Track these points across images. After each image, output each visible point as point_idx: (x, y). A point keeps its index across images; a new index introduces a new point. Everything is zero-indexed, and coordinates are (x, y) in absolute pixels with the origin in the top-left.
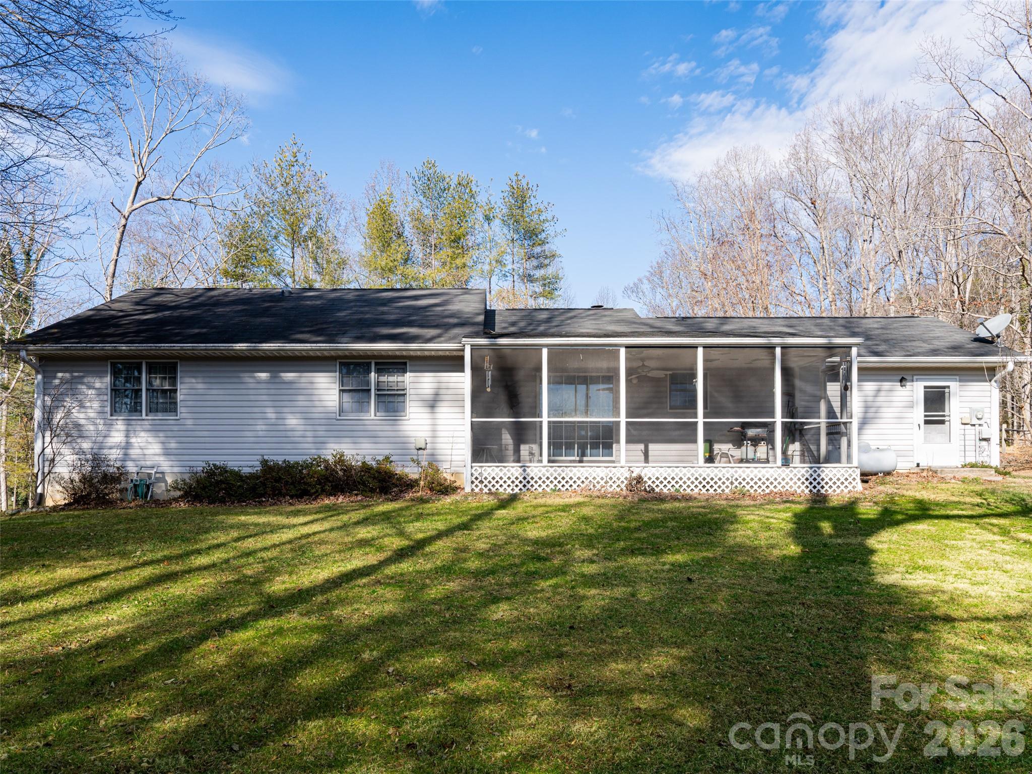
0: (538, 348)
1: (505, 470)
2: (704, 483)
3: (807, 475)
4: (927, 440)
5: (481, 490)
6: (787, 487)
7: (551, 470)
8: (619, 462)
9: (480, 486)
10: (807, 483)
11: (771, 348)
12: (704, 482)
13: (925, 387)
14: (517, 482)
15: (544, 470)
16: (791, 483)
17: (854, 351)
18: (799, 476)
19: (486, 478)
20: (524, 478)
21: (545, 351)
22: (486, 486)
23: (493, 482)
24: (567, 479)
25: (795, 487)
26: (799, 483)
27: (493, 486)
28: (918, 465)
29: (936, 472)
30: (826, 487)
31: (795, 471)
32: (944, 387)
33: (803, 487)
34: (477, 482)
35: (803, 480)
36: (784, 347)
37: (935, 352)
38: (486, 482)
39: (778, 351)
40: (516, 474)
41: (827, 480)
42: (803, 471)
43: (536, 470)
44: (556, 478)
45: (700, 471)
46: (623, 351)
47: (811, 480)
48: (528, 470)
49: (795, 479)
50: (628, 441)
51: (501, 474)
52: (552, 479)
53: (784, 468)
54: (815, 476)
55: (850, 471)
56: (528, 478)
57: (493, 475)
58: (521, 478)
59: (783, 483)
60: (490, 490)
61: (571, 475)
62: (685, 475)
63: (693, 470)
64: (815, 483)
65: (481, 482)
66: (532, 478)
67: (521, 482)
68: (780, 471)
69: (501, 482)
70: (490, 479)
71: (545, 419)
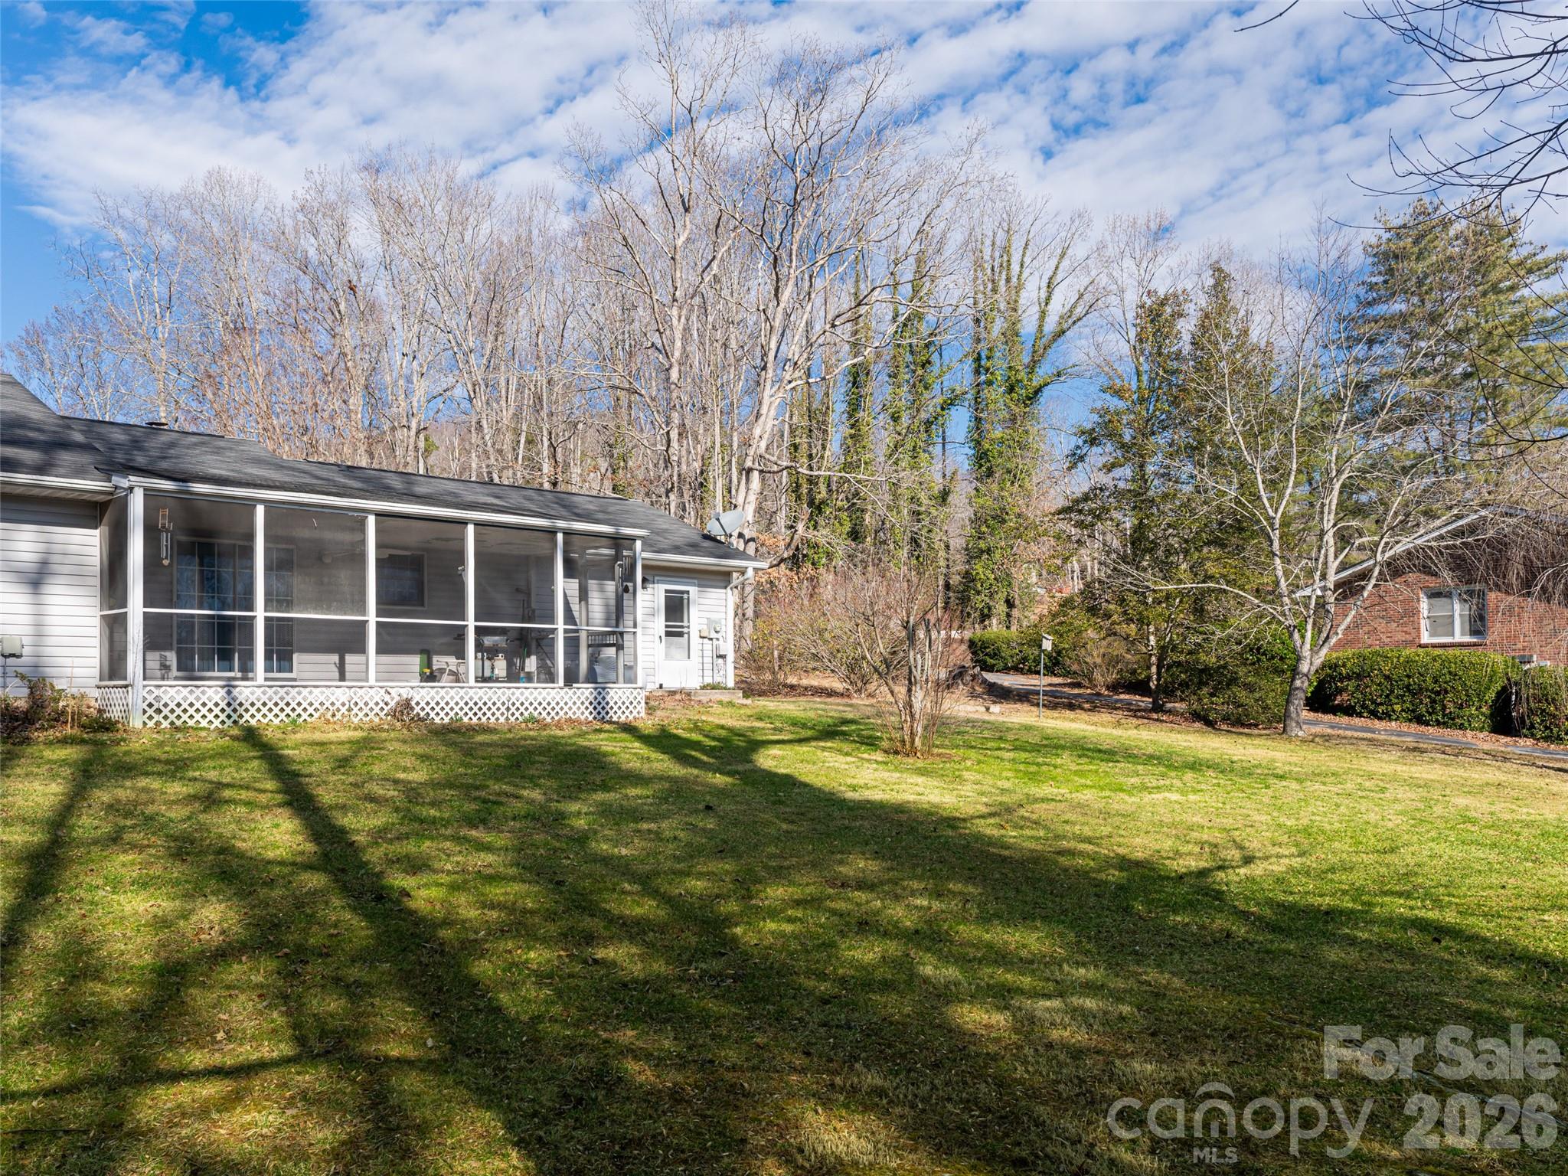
0: (250, 504)
1: (198, 692)
2: (476, 709)
3: (591, 698)
4: (668, 656)
5: (158, 724)
6: (570, 714)
7: (270, 691)
8: (367, 680)
9: (156, 718)
10: (591, 708)
11: (552, 532)
12: (477, 707)
13: (667, 591)
14: (217, 711)
15: (259, 691)
16: (574, 708)
17: (638, 544)
18: (583, 699)
19: (166, 705)
20: (229, 704)
21: (260, 510)
22: (166, 718)
23: (178, 711)
24: (293, 705)
25: (578, 713)
26: (583, 708)
27: (179, 717)
28: (661, 686)
29: (689, 694)
30: (611, 713)
31: (579, 693)
32: (683, 592)
33: (587, 713)
34: (150, 712)
35: (587, 704)
36: (568, 533)
37: (677, 549)
38: (166, 711)
39: (560, 536)
40: (217, 699)
41: (612, 704)
42: (587, 693)
43: (247, 691)
44: (276, 704)
45: (471, 692)
46: (371, 520)
47: (595, 703)
48: (235, 692)
49: (579, 703)
50: (380, 651)
51: (191, 699)
52: (270, 705)
53: (566, 689)
54: (599, 698)
55: (635, 692)
56: (235, 705)
57: (179, 699)
58: (223, 705)
59: (566, 709)
60: (172, 723)
61: (299, 699)
62: (452, 698)
63: (462, 692)
64: (599, 708)
65: (158, 711)
66: (241, 704)
67: (223, 711)
68: (562, 692)
69: (191, 711)
70: (172, 705)
71: (260, 613)
